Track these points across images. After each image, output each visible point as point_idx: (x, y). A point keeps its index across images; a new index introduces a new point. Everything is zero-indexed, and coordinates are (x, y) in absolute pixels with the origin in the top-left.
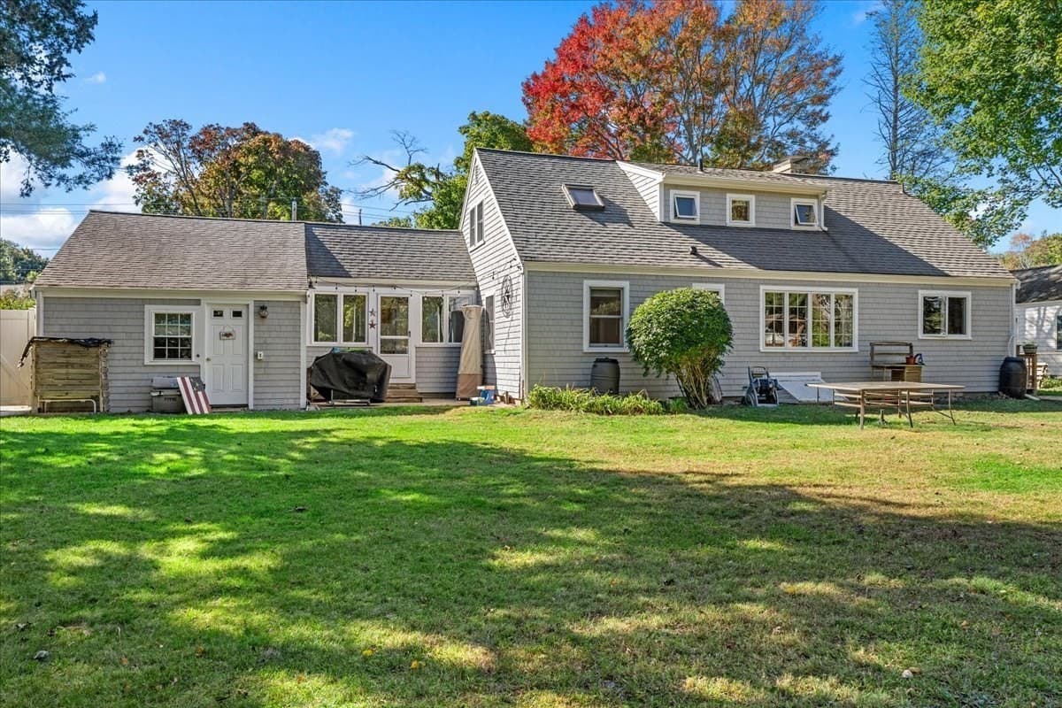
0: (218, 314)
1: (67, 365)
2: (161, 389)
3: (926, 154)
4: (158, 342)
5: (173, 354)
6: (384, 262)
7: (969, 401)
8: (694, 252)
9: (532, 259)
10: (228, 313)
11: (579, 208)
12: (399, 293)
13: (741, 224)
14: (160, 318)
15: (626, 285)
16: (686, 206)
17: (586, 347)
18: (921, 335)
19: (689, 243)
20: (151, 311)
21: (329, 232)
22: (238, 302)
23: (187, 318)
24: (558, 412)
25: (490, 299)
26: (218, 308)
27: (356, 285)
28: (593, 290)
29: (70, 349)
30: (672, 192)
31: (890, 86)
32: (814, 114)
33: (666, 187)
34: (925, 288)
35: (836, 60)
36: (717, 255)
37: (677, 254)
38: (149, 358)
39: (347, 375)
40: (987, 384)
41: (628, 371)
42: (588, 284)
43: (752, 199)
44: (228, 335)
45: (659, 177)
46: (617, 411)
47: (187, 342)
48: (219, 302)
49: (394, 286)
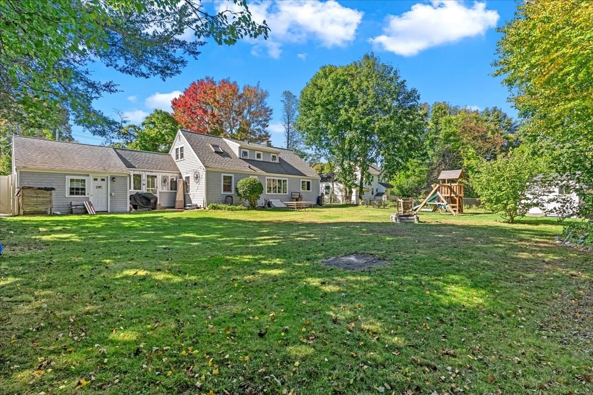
0: (95, 180)
1: (37, 197)
2: (76, 206)
3: (296, 142)
4: (72, 189)
5: (77, 194)
6: (146, 163)
7: (311, 206)
8: (249, 167)
9: (208, 167)
10: (99, 179)
11: (216, 152)
12: (154, 174)
13: (259, 159)
14: (72, 180)
15: (233, 175)
16: (245, 153)
17: (222, 193)
18: (301, 190)
19: (247, 164)
20: (68, 178)
21: (123, 152)
22: (104, 176)
23: (84, 181)
24: (219, 211)
25: (188, 178)
26: (95, 178)
27: (139, 171)
28: (224, 176)
29: (38, 191)
30: (242, 150)
31: (287, 121)
32: (264, 124)
33: (240, 148)
34: (302, 179)
35: (271, 110)
36: (255, 168)
37: (245, 167)
38: (67, 194)
39: (144, 201)
40: (314, 202)
41: (236, 199)
42: (223, 175)
43: (261, 153)
44: (100, 187)
45: (239, 145)
46: (236, 210)
47: (83, 189)
48: (96, 176)
49: (152, 172)
